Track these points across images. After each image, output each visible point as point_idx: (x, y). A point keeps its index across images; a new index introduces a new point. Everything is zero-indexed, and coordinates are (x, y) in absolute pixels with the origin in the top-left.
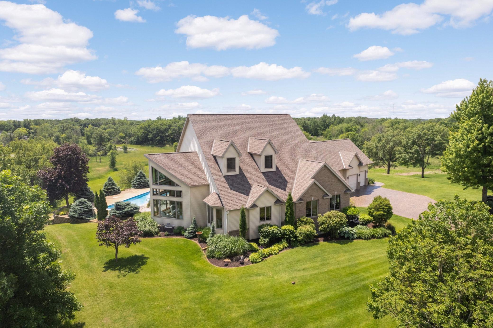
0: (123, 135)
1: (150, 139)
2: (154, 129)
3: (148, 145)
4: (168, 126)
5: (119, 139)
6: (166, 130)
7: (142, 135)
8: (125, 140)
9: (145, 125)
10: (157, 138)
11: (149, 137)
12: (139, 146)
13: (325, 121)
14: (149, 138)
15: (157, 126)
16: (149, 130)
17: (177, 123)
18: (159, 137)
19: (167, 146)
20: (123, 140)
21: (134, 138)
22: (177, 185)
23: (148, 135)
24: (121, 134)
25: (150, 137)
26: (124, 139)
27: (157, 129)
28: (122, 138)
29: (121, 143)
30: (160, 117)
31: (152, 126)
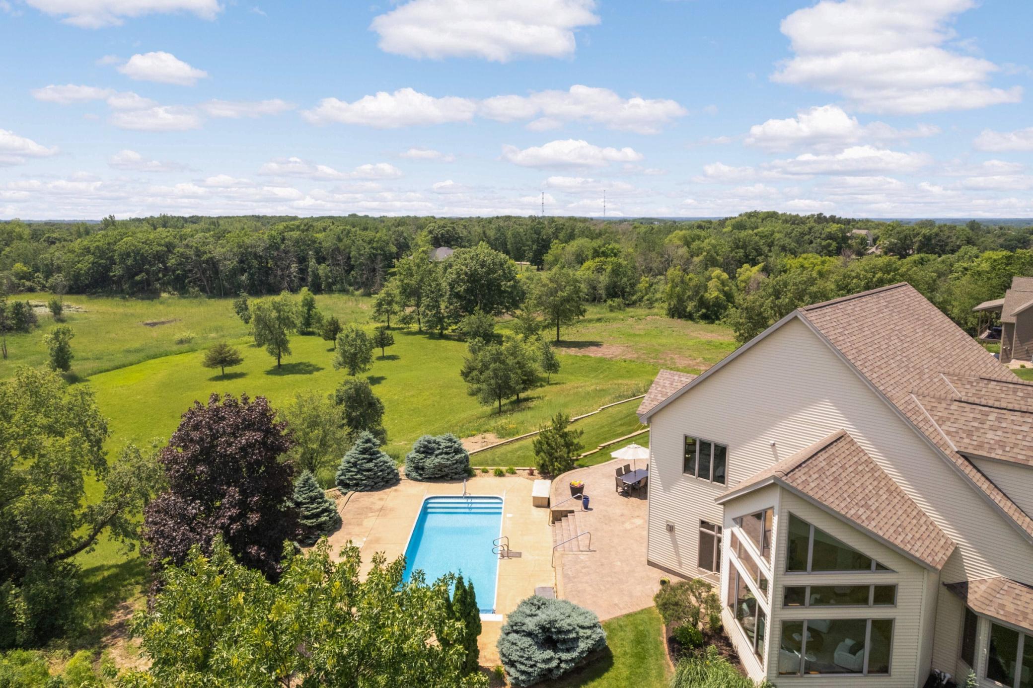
0: (25, 269)
1: (115, 278)
2: (128, 255)
3: (110, 294)
4: (167, 246)
5: (13, 279)
6: (160, 257)
7: (89, 269)
8: (34, 282)
9: (97, 243)
10: (138, 278)
11: (112, 274)
12: (83, 297)
13: (538, 233)
14: (114, 276)
15: (136, 247)
16: (112, 256)
17: (189, 239)
18: (144, 274)
19: (164, 295)
20: (28, 283)
21: (65, 277)
22: (881, 567)
23: (108, 269)
24: (19, 266)
25: (117, 273)
26: (29, 280)
27: (137, 253)
28: (22, 278)
29: (22, 291)
30: (111, 217)
31: (121, 246)
